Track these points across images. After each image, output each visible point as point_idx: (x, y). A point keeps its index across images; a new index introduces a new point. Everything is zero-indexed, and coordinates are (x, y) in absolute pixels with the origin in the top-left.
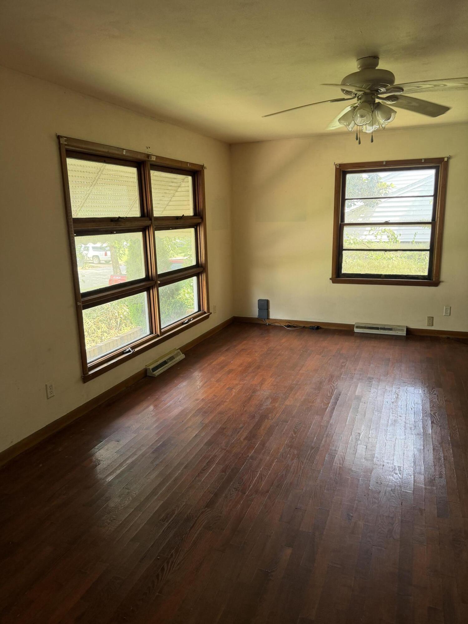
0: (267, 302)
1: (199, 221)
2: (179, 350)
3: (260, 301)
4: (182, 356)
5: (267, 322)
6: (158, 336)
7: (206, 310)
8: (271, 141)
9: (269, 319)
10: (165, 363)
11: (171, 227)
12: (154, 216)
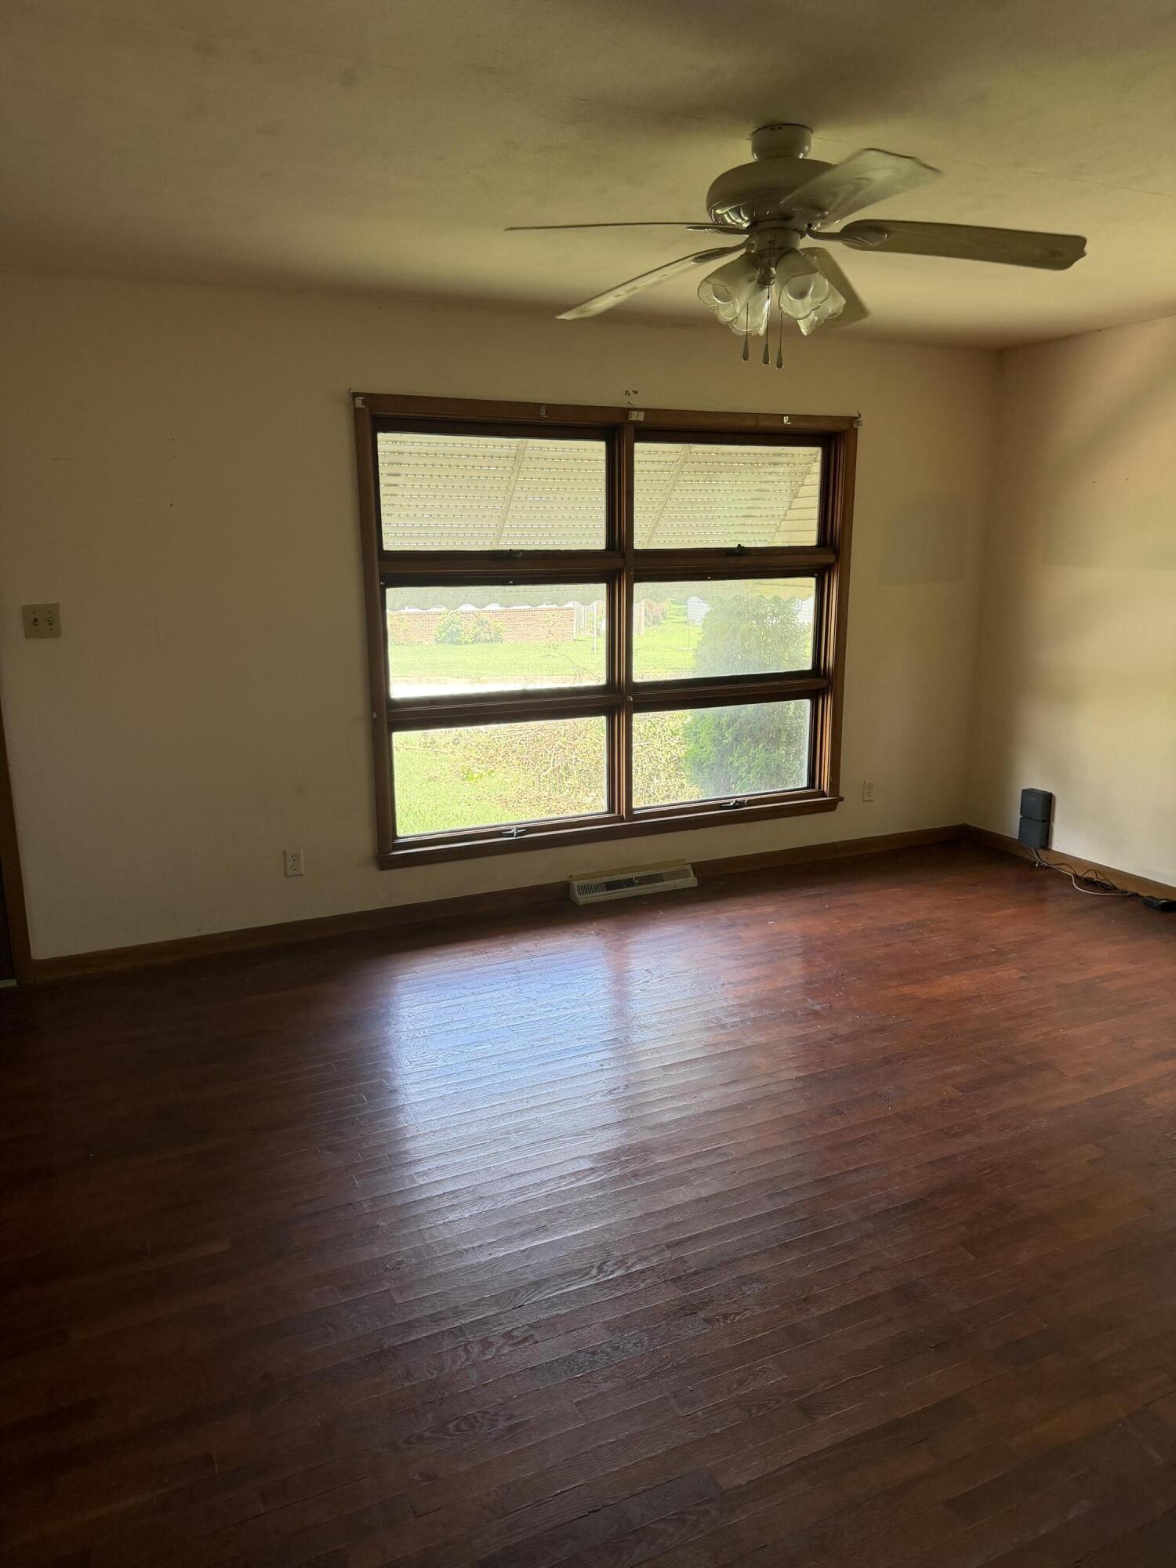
0: (1048, 800)
1: (831, 559)
2: (690, 866)
3: (1027, 793)
4: (691, 881)
5: (1042, 858)
6: (621, 819)
7: (826, 788)
8: (1100, 330)
9: (1050, 850)
10: (629, 883)
11: (709, 574)
12: (636, 547)
